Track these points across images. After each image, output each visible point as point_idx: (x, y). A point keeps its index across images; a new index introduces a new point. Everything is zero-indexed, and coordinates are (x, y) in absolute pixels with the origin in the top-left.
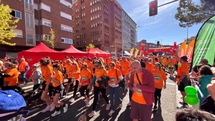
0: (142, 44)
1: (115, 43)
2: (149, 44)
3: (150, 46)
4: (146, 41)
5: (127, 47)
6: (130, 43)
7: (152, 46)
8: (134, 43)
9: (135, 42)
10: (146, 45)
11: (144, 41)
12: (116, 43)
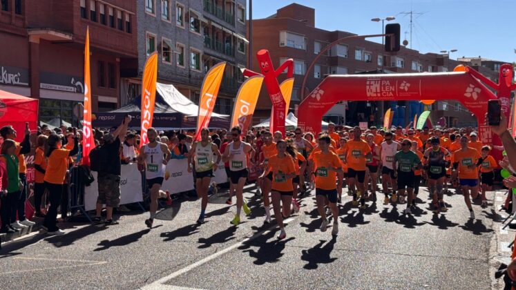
0: (285, 38)
1: (77, 13)
2: (335, 37)
3: (341, 52)
4: (311, 12)
5: (175, 51)
6: (197, 24)
7: (351, 53)
8: (231, 21)
9: (239, 13)
10: (310, 46)
11: (297, 18)
12: (84, 11)
